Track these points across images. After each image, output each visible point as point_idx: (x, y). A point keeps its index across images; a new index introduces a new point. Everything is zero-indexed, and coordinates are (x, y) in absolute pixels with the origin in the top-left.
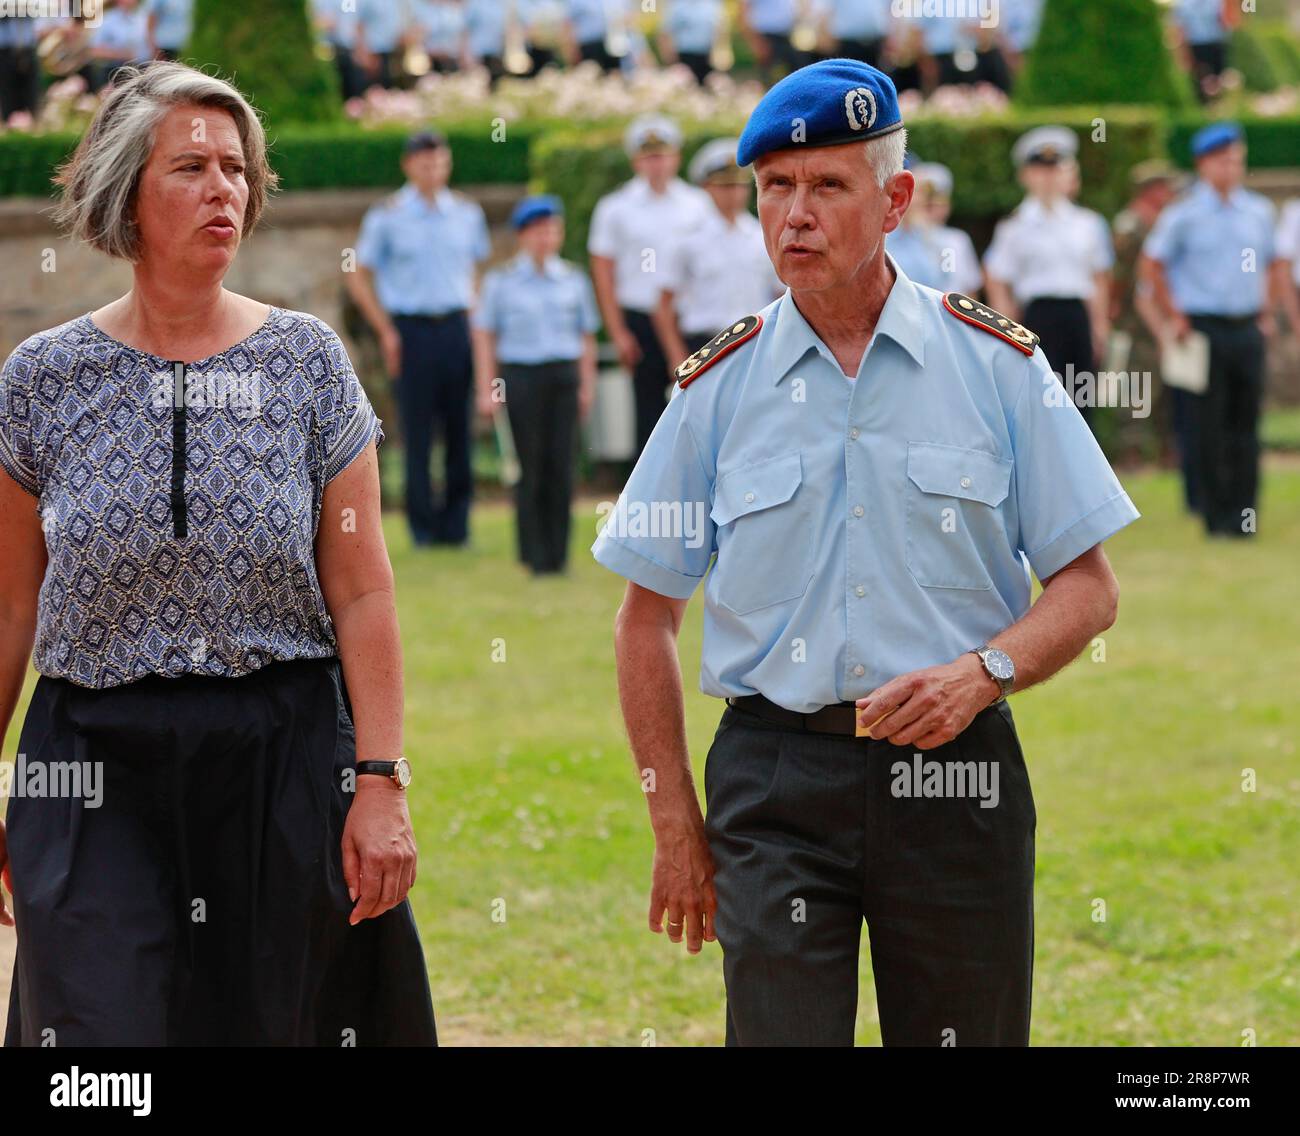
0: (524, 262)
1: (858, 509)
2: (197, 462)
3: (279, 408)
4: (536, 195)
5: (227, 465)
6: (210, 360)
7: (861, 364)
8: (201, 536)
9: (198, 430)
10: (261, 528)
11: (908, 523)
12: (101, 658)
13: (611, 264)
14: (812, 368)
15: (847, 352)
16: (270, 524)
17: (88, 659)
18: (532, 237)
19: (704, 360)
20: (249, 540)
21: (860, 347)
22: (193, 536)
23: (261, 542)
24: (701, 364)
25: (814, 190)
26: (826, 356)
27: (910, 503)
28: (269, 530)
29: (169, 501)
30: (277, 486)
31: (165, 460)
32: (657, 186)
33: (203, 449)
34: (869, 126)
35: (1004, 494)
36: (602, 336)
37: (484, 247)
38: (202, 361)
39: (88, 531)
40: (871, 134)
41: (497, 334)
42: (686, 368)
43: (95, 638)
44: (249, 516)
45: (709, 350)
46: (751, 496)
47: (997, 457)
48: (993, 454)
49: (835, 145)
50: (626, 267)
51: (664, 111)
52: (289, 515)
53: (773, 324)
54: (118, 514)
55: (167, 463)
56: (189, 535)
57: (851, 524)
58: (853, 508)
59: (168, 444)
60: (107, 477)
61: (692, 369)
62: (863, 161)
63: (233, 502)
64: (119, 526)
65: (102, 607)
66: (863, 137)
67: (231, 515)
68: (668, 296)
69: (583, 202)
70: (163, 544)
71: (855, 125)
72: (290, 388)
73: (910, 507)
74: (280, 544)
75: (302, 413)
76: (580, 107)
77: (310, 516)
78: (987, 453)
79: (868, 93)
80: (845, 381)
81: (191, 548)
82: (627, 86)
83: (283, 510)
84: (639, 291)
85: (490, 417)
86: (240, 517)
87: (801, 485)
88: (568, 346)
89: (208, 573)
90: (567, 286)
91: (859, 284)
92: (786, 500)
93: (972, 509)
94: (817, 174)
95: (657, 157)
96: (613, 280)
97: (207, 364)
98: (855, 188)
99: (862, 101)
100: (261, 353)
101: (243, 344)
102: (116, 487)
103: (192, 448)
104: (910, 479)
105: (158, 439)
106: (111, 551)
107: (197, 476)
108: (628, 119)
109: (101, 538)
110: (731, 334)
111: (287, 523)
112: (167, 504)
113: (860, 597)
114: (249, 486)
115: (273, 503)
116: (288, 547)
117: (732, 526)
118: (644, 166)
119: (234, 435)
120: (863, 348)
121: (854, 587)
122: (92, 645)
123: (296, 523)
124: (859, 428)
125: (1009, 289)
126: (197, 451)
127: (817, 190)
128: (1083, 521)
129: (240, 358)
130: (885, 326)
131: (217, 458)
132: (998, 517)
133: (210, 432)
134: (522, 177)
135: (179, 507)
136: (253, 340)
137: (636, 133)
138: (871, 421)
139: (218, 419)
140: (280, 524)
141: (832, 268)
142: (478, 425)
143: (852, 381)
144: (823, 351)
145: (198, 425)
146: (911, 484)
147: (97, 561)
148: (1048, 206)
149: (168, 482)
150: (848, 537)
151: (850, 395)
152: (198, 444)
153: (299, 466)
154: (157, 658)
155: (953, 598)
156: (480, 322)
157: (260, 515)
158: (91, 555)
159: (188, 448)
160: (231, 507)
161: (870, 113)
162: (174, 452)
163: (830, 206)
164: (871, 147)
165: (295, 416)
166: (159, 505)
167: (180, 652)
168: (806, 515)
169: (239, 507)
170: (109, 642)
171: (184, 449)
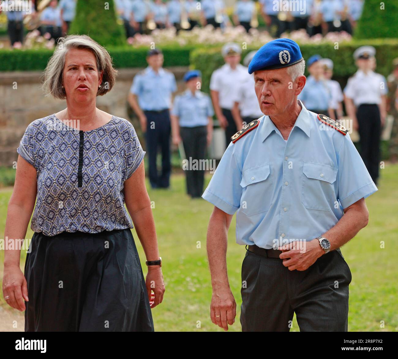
0: (188, 93)
1: (286, 183)
2: (86, 163)
3: (113, 149)
4: (192, 70)
5: (96, 165)
6: (92, 131)
7: (289, 136)
8: (86, 187)
9: (87, 153)
10: (105, 185)
11: (303, 188)
12: (53, 223)
13: (217, 93)
14: (274, 137)
15: (285, 132)
16: (108, 184)
17: (48, 223)
18: (191, 84)
19: (240, 134)
20: (101, 189)
21: (289, 131)
22: (84, 187)
23: (105, 190)
24: (240, 136)
25: (270, 83)
26: (278, 133)
27: (304, 181)
28: (108, 186)
29: (77, 175)
30: (111, 173)
31: (77, 162)
32: (233, 67)
33: (88, 159)
34: (288, 62)
35: (335, 180)
36: (215, 118)
37: (175, 88)
38: (89, 131)
39: (51, 183)
40: (289, 65)
41: (179, 117)
42: (235, 137)
43: (51, 216)
44: (101, 181)
45: (242, 131)
46: (253, 178)
47: (333, 168)
48: (331, 166)
49: (277, 69)
50: (223, 94)
51: (235, 41)
52: (114, 182)
53: (262, 123)
54: (61, 178)
55: (77, 163)
56: (83, 186)
57: (284, 188)
58: (285, 182)
59: (77, 157)
60: (58, 166)
61: (237, 137)
62: (287, 74)
63: (97, 177)
64: (61, 182)
65: (54, 206)
66: (286, 66)
67: (96, 180)
68: (237, 104)
69: (208, 72)
70: (74, 188)
71: (283, 62)
72: (117, 143)
73: (303, 183)
74: (111, 191)
75: (120, 151)
76: (207, 40)
77: (121, 183)
78: (330, 166)
79: (287, 52)
80: (284, 141)
81: (83, 190)
82: (223, 33)
83: (113, 180)
84: (227, 102)
85: (177, 145)
86: (99, 182)
87: (270, 174)
88: (203, 121)
89: (88, 198)
90: (203, 101)
91: (288, 112)
92: (265, 179)
93: (324, 184)
94: (271, 78)
95: (233, 57)
96: (218, 99)
97: (90, 132)
98: (283, 82)
99: (285, 54)
100: (108, 130)
101: (103, 127)
102: (61, 169)
103: (85, 159)
104: (304, 174)
105: (74, 155)
106: (58, 190)
107: (86, 168)
108: (223, 44)
109: (55, 186)
110: (250, 126)
111: (113, 184)
112: (76, 176)
113: (285, 211)
114: (102, 172)
115: (109, 178)
116: (113, 192)
117: (246, 188)
118: (229, 60)
119: (98, 156)
120: (290, 131)
121: (283, 208)
122: (50, 218)
123: (116, 185)
124: (288, 157)
125: (352, 101)
126: (86, 160)
127: (272, 83)
128: (358, 190)
129: (101, 131)
130: (298, 124)
131: (93, 163)
132: (333, 187)
133: (91, 154)
134: (187, 64)
135: (80, 177)
136: (107, 126)
137: (226, 49)
138: (292, 154)
139: (94, 150)
140: (111, 185)
141: (277, 109)
142: (173, 148)
143: (286, 141)
144: (277, 132)
145: (87, 151)
146: (304, 175)
147: (53, 193)
148: (365, 72)
149: (77, 169)
150: (282, 192)
151: (285, 146)
152: (87, 157)
153: (119, 167)
154: (67, 225)
155: (316, 213)
156: (173, 113)
157: (105, 181)
158: (51, 191)
159: (84, 158)
160: (96, 178)
161: (288, 58)
162: (79, 160)
163: (276, 88)
164: (289, 69)
165: (118, 152)
166: (74, 176)
167: (74, 224)
168: (271, 185)
169: (98, 178)
170: (55, 218)
171: (82, 159)
